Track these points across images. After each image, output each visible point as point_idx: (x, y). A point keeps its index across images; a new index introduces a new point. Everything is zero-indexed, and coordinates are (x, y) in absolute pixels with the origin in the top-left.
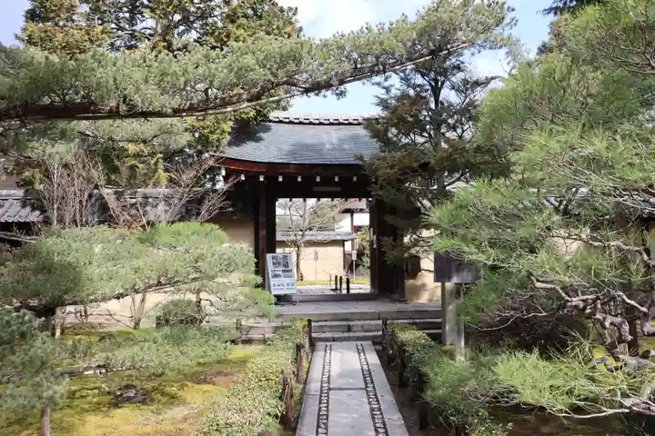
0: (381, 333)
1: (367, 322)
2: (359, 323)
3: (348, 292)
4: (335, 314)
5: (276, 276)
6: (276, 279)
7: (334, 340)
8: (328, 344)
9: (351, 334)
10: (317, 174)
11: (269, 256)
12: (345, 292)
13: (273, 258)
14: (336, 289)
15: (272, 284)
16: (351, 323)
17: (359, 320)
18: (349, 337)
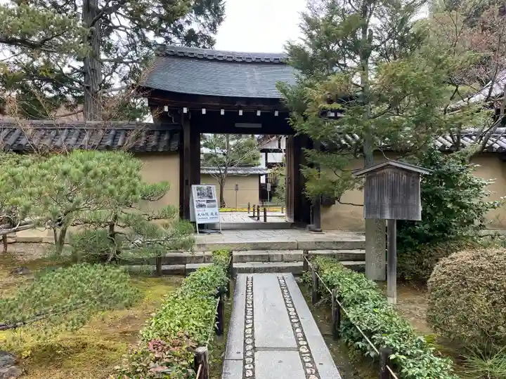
0: (301, 264)
1: (287, 252)
2: (279, 253)
3: (265, 220)
4: (254, 244)
5: (201, 206)
6: (201, 209)
7: (255, 271)
8: (250, 276)
9: (271, 265)
10: (240, 108)
11: (194, 187)
12: (262, 219)
13: (198, 189)
14: (254, 216)
15: (196, 213)
16: (271, 253)
17: (279, 250)
18: (270, 268)
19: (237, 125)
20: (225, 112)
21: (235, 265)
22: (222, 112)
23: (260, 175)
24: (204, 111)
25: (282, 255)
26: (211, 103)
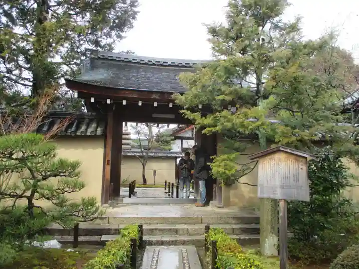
1: (193, 226)
3: (177, 196)
8: (157, 248)
9: (178, 238)
10: (155, 100)
14: (169, 192)
16: (178, 227)
17: (185, 224)
18: (176, 241)
19: (154, 115)
20: (142, 104)
21: (145, 238)
22: (140, 104)
23: (176, 158)
24: (124, 103)
25: (188, 229)
26: (131, 96)
